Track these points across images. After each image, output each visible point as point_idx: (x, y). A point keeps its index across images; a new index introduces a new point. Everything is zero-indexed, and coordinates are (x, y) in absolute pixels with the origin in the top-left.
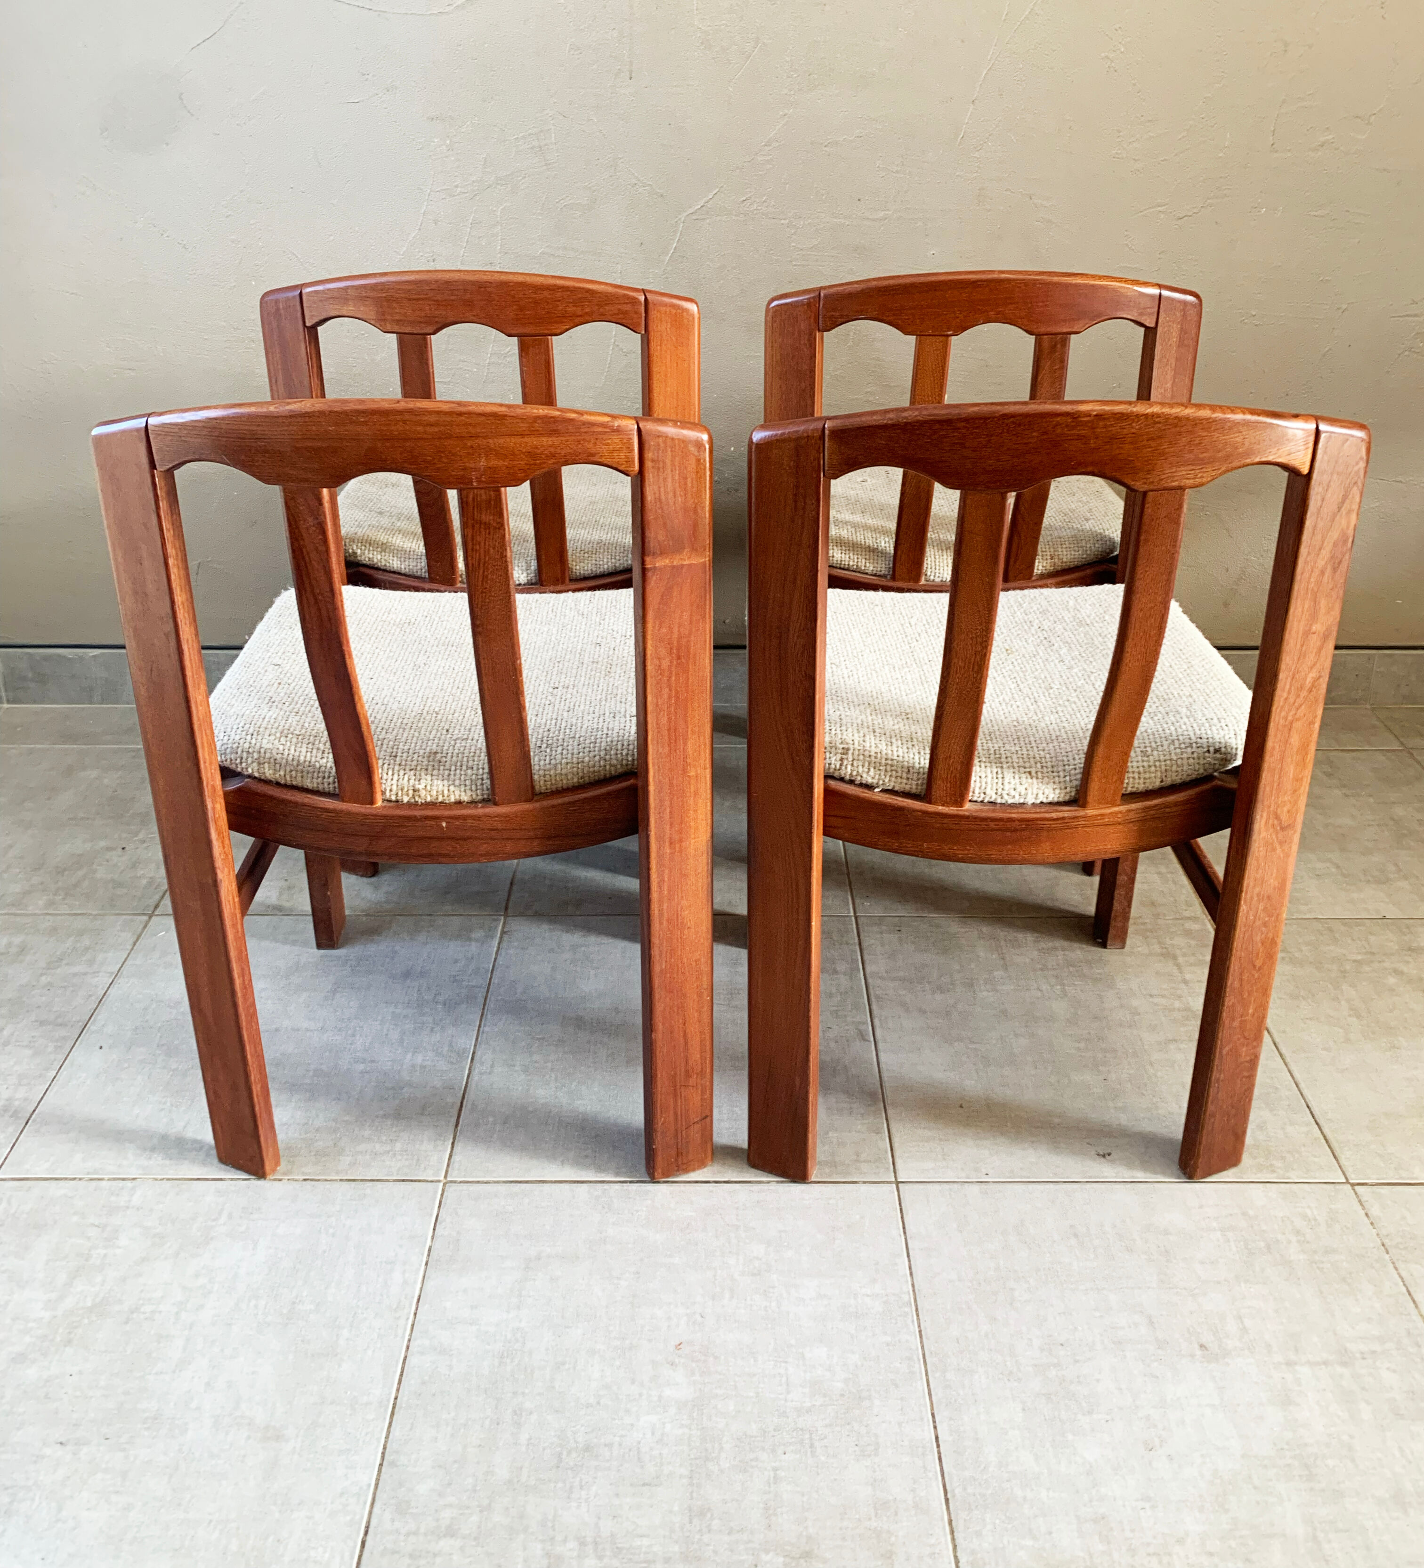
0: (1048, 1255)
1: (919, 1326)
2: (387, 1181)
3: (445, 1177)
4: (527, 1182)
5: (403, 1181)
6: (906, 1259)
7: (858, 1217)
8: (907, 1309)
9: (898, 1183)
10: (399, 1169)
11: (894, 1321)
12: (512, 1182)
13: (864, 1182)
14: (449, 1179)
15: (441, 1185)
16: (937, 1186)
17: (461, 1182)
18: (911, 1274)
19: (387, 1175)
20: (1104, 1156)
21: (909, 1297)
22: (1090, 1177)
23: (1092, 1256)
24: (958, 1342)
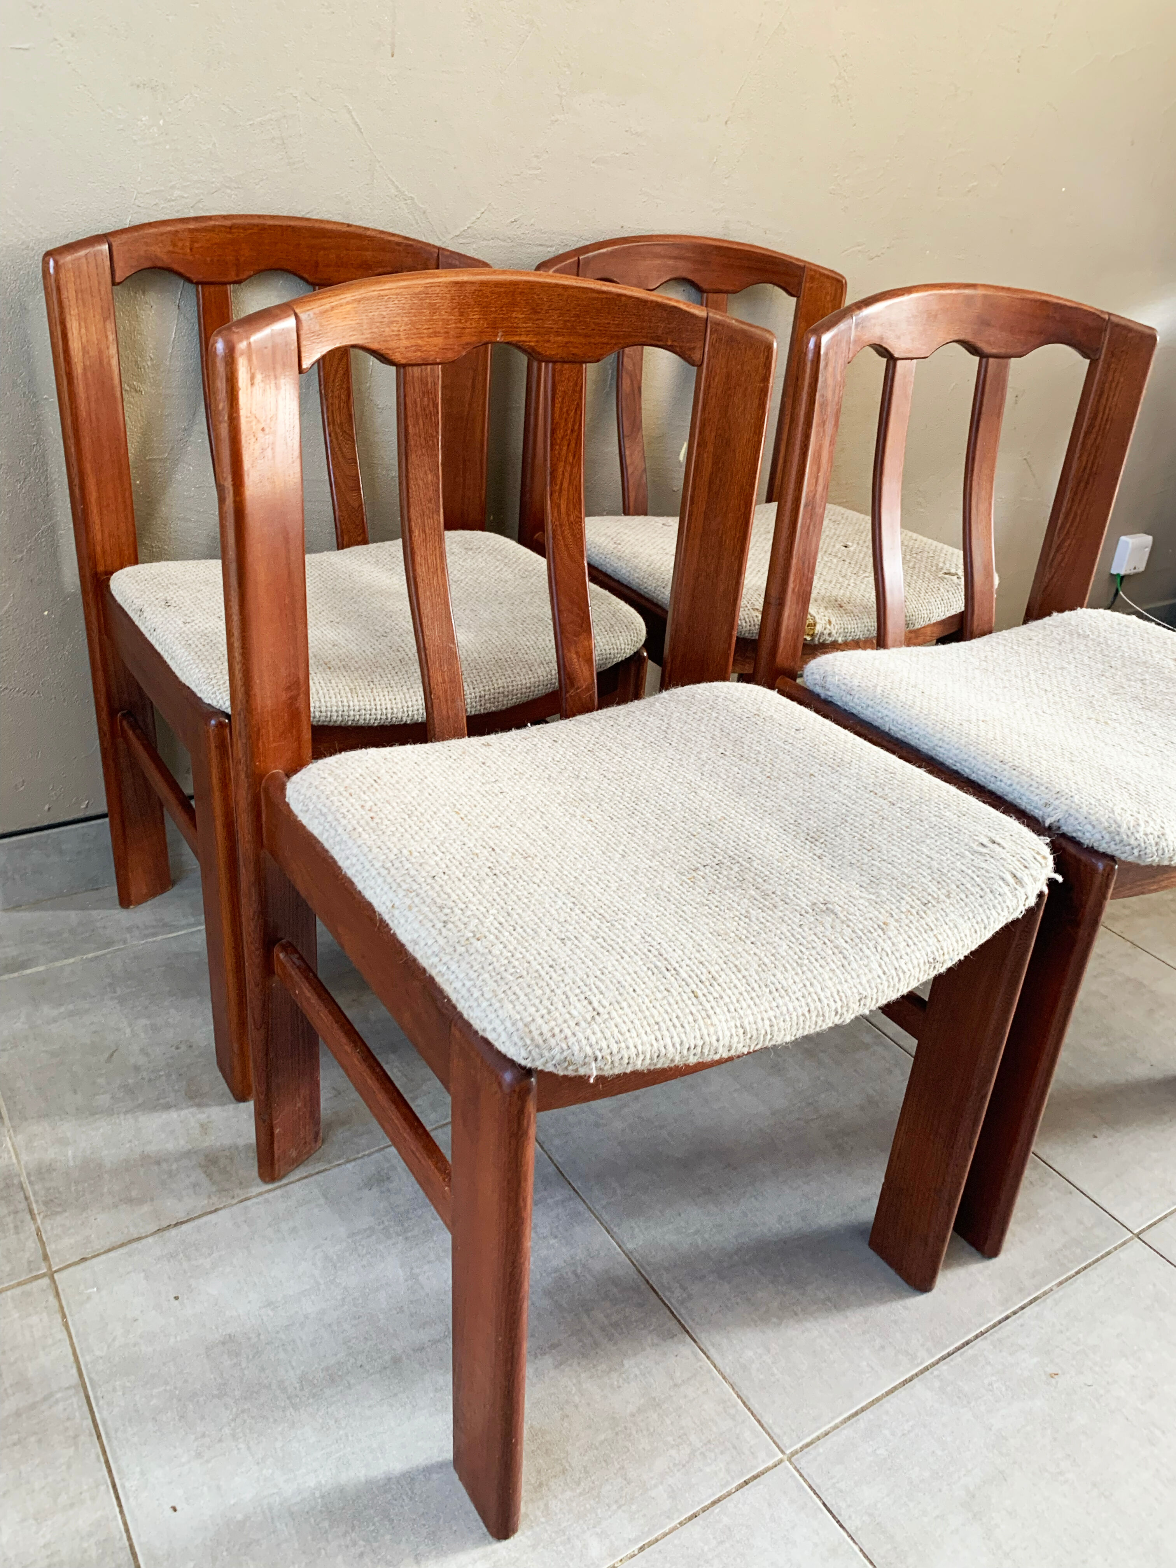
2: (729, 1494)
3: (783, 1452)
4: (863, 1410)
5: (746, 1483)
9: (1138, 1236)
10: (728, 1471)
12: (849, 1418)
14: (788, 1452)
15: (788, 1463)
17: (802, 1449)
19: (724, 1486)
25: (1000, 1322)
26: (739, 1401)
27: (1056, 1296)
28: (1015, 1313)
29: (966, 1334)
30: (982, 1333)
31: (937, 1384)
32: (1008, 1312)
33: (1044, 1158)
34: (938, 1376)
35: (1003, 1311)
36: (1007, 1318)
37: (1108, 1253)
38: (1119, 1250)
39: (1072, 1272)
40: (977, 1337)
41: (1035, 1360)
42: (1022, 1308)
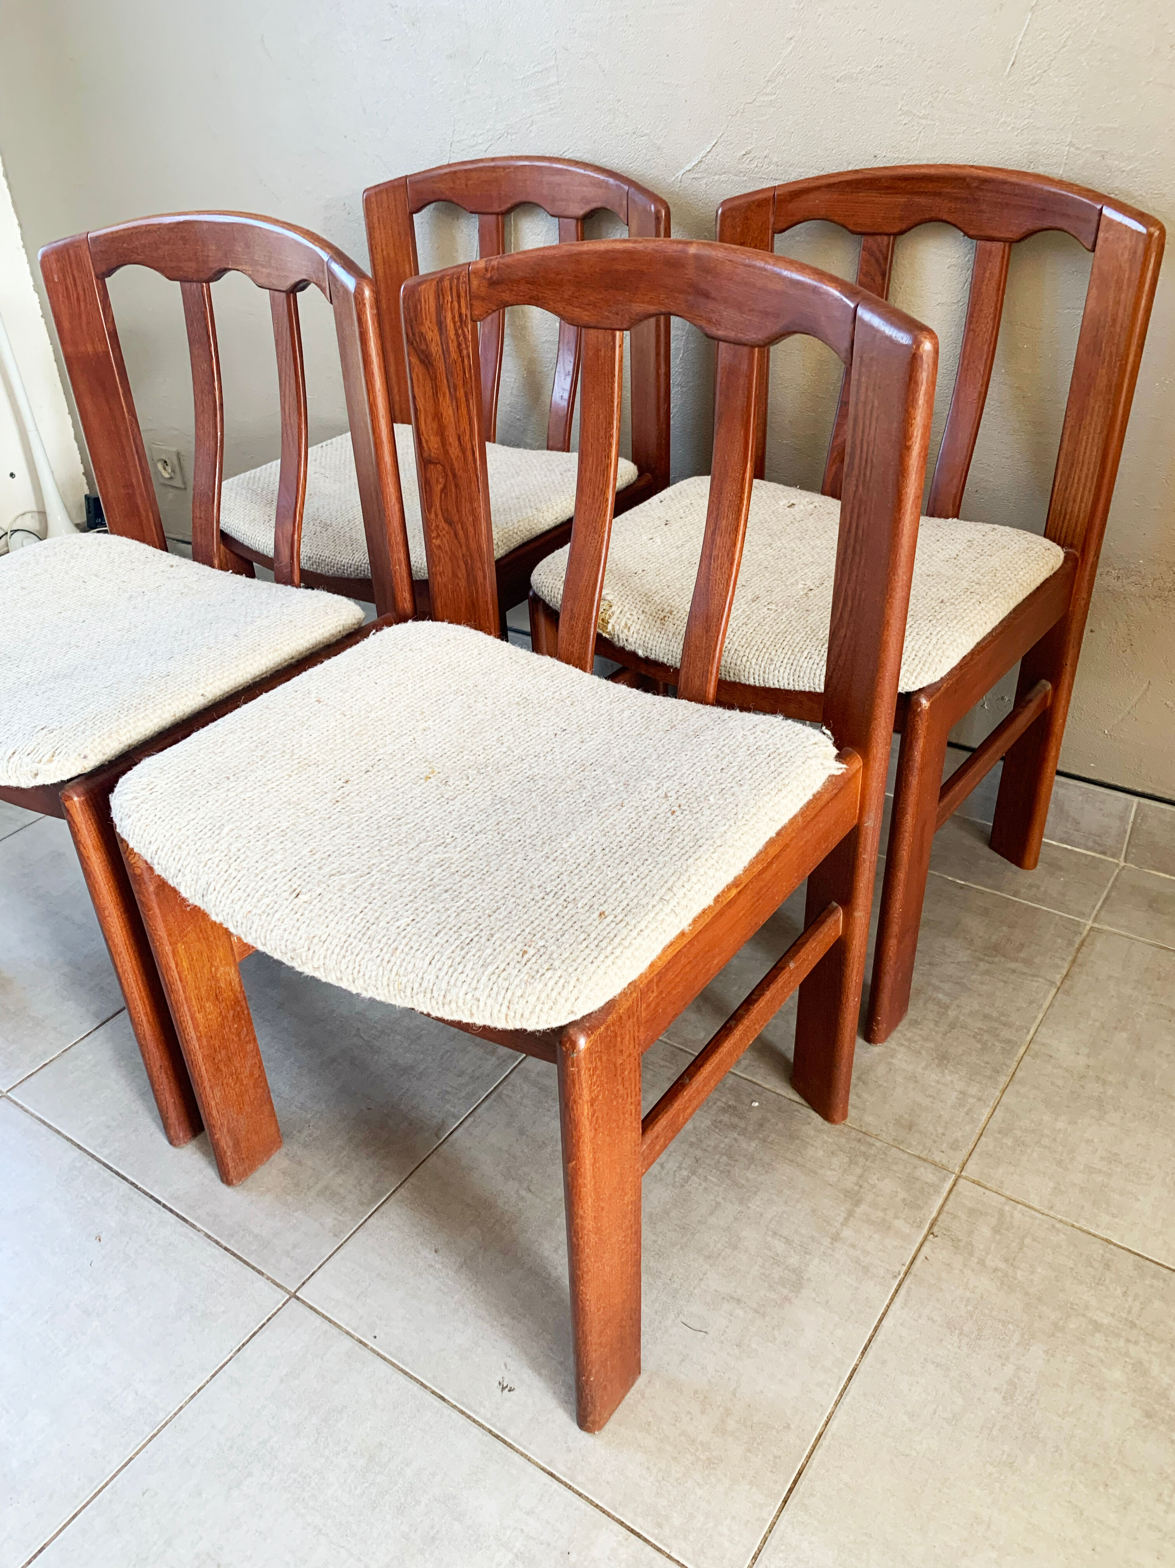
0: (323, 1460)
1: (137, 1453)
6: (208, 1377)
7: (223, 1309)
8: (147, 1429)
9: (292, 1296)
11: (124, 1433)
13: (268, 1278)
14: (9, 1094)
16: (319, 1320)
18: (192, 1397)
20: (503, 1389)
21: (162, 1417)
22: (463, 1404)
23: (359, 1491)
24: (144, 1494)
25: (152, 1197)
26: (47, 1061)
27: (191, 1235)
28: (164, 1206)
29: (133, 1176)
30: (136, 1187)
31: (78, 1164)
32: (163, 1201)
33: (382, 1210)
34: (86, 1164)
35: (163, 1197)
36: (159, 1202)
37: (260, 1273)
38: (269, 1282)
39: (225, 1244)
40: (132, 1184)
41: (113, 1224)
42: (171, 1211)
